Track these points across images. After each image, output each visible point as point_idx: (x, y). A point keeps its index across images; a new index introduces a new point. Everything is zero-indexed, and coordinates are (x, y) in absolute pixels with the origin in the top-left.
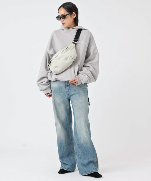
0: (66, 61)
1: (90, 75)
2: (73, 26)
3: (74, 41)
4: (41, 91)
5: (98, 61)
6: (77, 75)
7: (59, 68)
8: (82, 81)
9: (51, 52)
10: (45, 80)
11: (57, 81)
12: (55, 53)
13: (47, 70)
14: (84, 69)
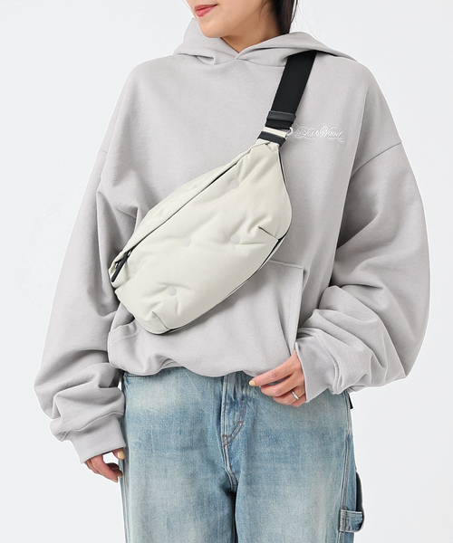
0: (228, 247)
1: (381, 339)
2: (260, 32)
3: (271, 123)
4: (63, 435)
5: (423, 252)
6: (299, 336)
7: (179, 290)
8: (329, 375)
9: (125, 196)
10: (93, 370)
11: (166, 371)
12: (151, 201)
13: (102, 310)
14: (341, 297)
